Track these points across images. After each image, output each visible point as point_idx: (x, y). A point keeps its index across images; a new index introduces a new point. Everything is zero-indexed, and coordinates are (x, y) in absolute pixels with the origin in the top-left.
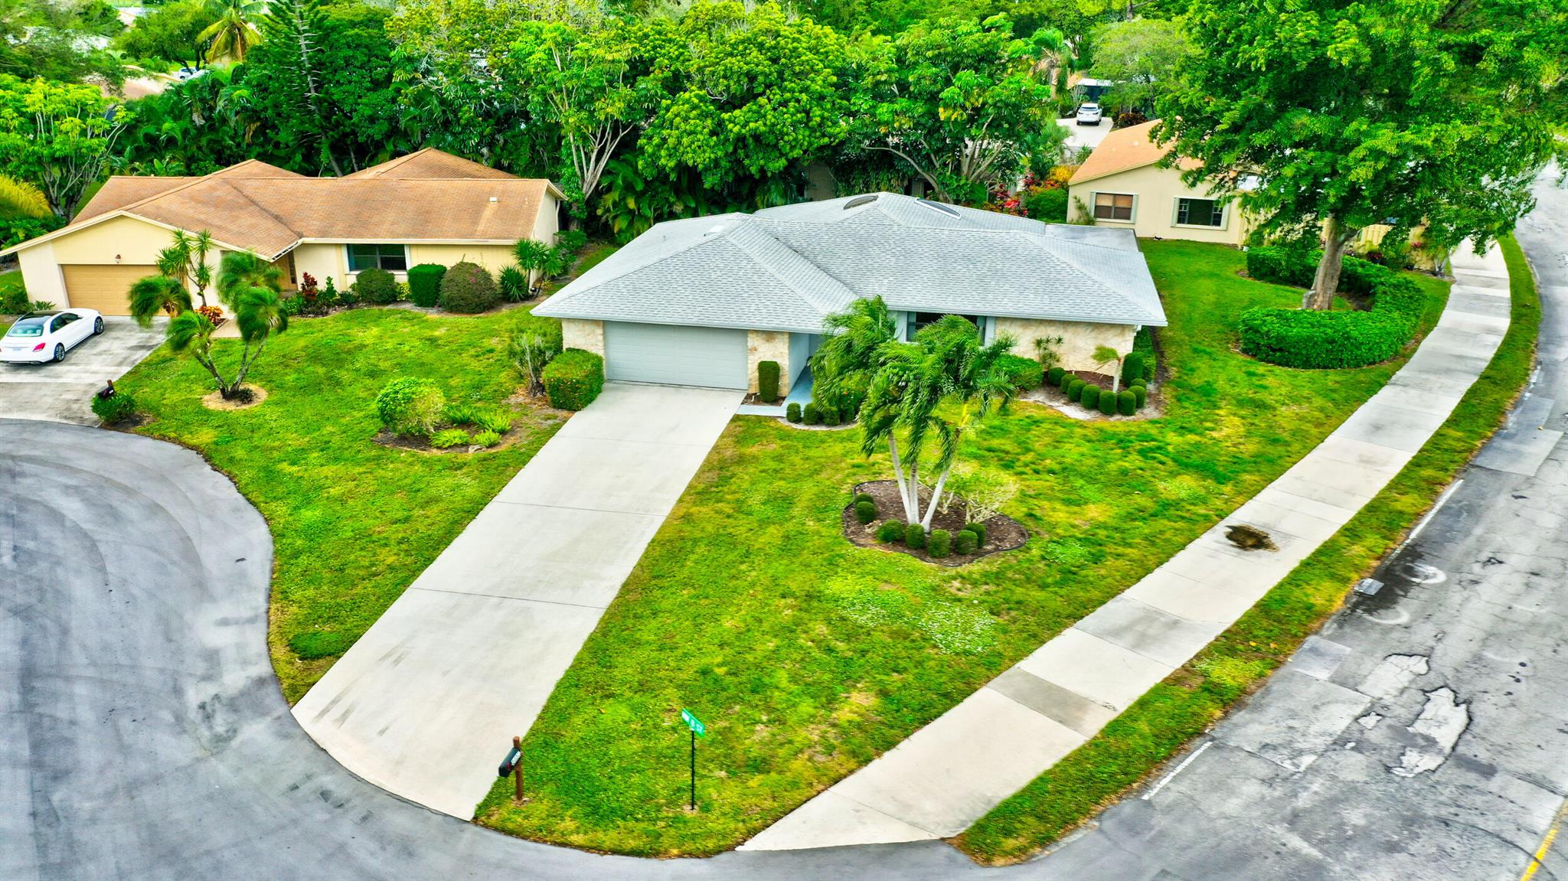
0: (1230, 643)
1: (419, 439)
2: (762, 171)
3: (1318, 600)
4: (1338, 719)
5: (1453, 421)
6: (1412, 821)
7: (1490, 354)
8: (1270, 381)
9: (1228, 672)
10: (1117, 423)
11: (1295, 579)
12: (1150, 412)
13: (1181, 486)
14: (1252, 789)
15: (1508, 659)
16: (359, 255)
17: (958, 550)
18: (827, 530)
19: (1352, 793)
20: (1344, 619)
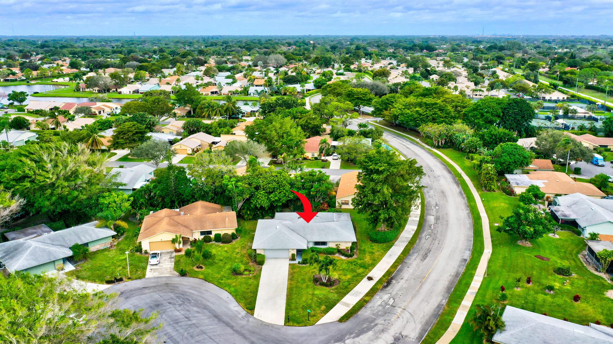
0: (367, 295)
1: (241, 274)
2: (277, 205)
3: (378, 287)
4: (379, 303)
5: (402, 253)
6: (385, 313)
7: (411, 236)
8: (374, 247)
9: (367, 298)
10: (350, 259)
11: (376, 284)
12: (355, 256)
13: (360, 270)
14: (369, 312)
15: (400, 293)
16: (202, 233)
17: (331, 285)
18: (311, 284)
19: (380, 311)
20: (381, 290)
